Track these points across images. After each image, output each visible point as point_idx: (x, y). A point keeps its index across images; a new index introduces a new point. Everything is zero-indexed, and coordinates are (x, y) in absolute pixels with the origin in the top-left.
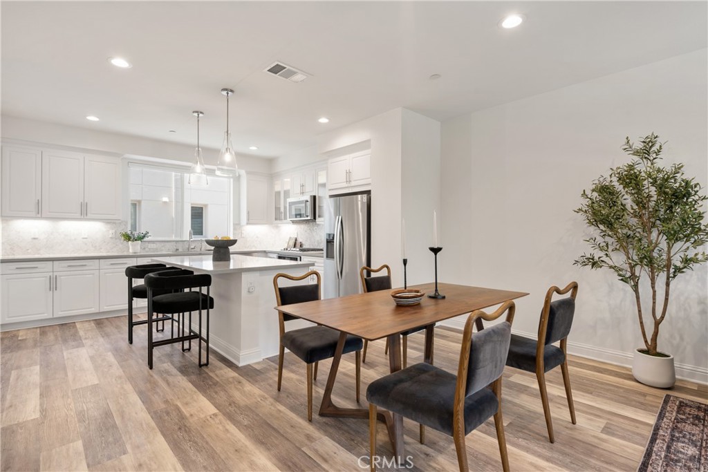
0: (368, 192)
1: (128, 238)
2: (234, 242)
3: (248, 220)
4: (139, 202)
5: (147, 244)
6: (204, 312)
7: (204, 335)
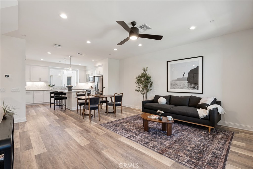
0: (102, 76)
1: (50, 86)
2: (72, 87)
3: (79, 81)
4: (52, 76)
5: (54, 87)
6: (65, 100)
7: (65, 105)
